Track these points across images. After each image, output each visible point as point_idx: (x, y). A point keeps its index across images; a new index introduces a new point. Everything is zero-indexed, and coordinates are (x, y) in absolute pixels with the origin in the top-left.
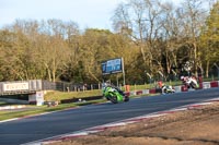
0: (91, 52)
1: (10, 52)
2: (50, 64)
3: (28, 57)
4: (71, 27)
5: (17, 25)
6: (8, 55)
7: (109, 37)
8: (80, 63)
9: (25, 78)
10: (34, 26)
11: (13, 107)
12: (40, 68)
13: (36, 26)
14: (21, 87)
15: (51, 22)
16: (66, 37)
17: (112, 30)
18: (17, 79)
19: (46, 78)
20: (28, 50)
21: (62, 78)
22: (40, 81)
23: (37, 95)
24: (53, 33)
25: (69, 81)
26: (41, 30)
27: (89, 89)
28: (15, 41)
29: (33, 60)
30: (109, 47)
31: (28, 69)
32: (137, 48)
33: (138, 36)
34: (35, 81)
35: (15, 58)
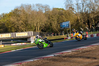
0: (55, 19)
1: (19, 19)
2: (37, 24)
3: (27, 21)
4: (46, 7)
5: (22, 7)
6: (18, 20)
7: (63, 12)
8: (50, 23)
9: (26, 31)
10: (29, 7)
11: (20, 44)
12: (32, 26)
13: (30, 7)
14: (24, 34)
15: (37, 5)
16: (44, 12)
17: (65, 9)
18: (22, 31)
19: (35, 30)
20: (27, 18)
21: (42, 31)
22: (32, 32)
23: (31, 38)
24: (38, 10)
25: (45, 32)
26: (33, 9)
27: (54, 35)
28: (21, 14)
29: (29, 22)
30: (64, 16)
31: (27, 27)
32: (76, 17)
33: (77, 11)
34: (30, 32)
35: (21, 22)
